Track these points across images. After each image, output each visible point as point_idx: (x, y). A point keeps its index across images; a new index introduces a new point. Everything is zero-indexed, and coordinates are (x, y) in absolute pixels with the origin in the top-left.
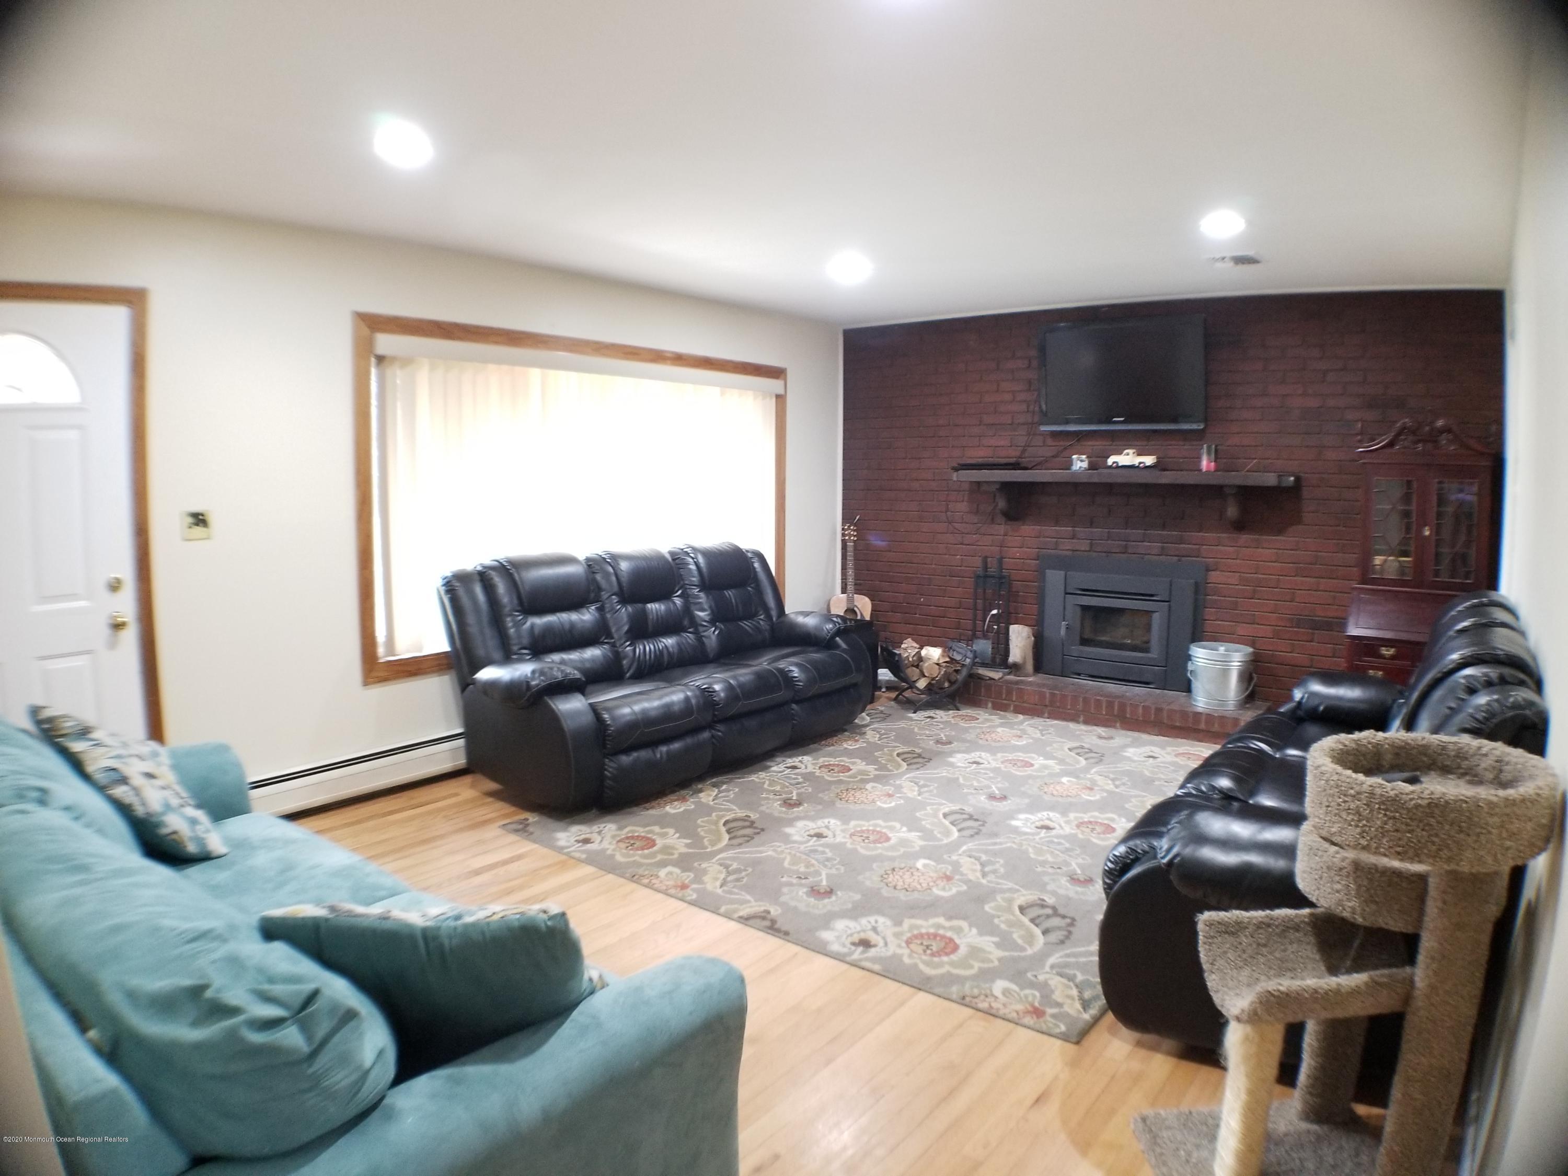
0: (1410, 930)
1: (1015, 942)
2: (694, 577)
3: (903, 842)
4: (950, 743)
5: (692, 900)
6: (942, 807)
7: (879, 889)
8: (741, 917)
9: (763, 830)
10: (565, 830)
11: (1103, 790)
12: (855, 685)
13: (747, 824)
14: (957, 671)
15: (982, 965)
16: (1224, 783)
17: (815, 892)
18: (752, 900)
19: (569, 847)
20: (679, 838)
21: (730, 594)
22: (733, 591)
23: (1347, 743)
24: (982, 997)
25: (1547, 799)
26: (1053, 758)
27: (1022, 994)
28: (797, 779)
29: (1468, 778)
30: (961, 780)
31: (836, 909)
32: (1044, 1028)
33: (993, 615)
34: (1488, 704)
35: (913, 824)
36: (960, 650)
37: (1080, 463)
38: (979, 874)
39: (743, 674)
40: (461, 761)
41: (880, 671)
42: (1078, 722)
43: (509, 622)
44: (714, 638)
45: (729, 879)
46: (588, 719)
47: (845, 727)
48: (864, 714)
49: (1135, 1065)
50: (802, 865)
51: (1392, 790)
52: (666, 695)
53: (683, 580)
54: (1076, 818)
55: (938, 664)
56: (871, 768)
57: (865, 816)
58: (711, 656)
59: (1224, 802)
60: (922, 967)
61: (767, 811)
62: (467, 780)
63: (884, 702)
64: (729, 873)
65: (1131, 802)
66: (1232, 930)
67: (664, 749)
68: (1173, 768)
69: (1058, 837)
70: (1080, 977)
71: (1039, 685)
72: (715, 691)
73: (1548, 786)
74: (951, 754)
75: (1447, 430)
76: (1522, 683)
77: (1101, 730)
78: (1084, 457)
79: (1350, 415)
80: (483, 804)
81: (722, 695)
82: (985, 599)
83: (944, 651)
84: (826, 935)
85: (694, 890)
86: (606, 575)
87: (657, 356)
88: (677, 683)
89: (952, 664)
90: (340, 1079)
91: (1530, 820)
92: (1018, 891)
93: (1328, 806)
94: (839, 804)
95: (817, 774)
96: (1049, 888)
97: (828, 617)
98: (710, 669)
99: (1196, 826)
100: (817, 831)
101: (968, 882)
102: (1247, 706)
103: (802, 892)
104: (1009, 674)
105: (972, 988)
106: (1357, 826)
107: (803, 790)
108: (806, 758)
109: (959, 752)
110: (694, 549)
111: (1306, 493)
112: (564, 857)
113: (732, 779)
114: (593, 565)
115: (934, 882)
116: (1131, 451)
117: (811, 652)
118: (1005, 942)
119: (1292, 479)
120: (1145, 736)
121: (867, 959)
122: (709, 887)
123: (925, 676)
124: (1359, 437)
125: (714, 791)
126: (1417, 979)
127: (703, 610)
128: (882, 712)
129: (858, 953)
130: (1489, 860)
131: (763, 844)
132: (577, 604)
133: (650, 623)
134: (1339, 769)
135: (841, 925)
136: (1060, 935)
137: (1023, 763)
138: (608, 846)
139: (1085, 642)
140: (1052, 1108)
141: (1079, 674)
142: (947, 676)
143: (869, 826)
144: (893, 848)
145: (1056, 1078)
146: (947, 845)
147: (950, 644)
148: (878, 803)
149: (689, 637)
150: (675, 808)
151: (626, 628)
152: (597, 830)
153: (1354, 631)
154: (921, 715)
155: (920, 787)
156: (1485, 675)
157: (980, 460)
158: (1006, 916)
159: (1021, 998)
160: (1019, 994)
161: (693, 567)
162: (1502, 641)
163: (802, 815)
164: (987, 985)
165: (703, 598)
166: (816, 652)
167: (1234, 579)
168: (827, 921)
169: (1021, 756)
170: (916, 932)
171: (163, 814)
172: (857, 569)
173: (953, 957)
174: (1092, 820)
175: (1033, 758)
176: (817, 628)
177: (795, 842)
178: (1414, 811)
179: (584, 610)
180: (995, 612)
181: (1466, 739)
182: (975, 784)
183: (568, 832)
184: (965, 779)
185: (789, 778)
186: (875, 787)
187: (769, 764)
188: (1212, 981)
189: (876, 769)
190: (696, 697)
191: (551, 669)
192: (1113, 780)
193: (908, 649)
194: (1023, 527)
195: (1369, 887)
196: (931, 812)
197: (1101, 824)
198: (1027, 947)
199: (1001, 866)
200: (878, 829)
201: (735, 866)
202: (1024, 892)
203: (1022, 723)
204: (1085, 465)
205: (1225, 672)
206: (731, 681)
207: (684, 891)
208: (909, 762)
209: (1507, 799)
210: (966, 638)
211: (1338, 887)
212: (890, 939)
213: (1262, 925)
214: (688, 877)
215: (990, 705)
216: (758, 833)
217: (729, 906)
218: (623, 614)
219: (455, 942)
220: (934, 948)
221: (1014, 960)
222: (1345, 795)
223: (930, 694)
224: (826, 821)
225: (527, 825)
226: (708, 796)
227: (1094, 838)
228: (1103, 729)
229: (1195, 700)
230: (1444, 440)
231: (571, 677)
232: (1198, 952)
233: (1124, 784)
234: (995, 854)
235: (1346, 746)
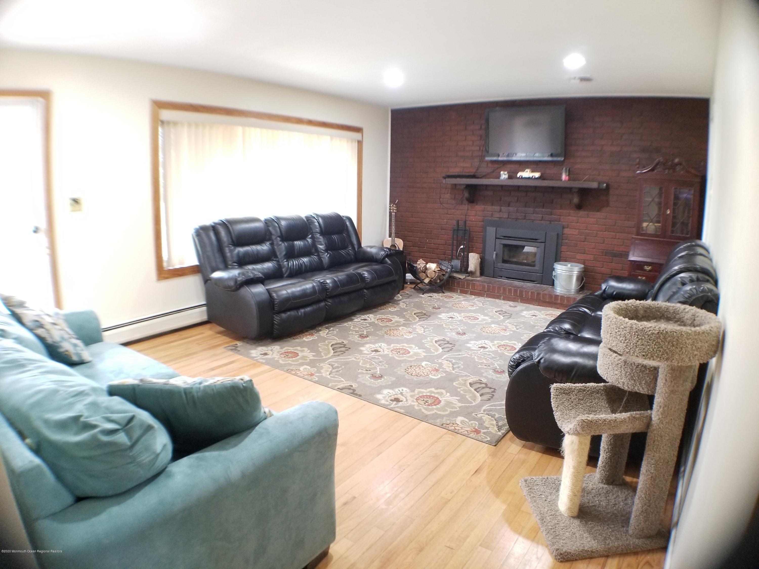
0: (650, 393)
1: (467, 399)
2: (317, 229)
3: (416, 354)
4: (439, 308)
5: (315, 381)
6: (435, 338)
7: (404, 375)
8: (339, 388)
9: (350, 348)
10: (255, 349)
11: (511, 331)
12: (394, 281)
13: (342, 346)
14: (443, 275)
15: (451, 410)
16: (567, 326)
17: (374, 376)
18: (344, 380)
19: (257, 357)
20: (309, 352)
21: (335, 237)
22: (336, 235)
23: (622, 305)
24: (451, 424)
25: (715, 333)
26: (488, 316)
27: (470, 423)
28: (366, 325)
29: (679, 323)
30: (444, 326)
31: (384, 384)
32: (480, 438)
33: (461, 248)
34: (691, 290)
35: (421, 346)
36: (445, 265)
37: (504, 175)
38: (451, 369)
39: (341, 275)
40: (205, 317)
41: (407, 275)
42: (500, 299)
43: (227, 250)
44: (327, 258)
45: (333, 371)
46: (266, 296)
47: (390, 301)
48: (399, 295)
49: (522, 456)
50: (368, 364)
51: (641, 326)
52: (304, 285)
53: (312, 230)
54: (498, 343)
55: (434, 271)
56: (402, 320)
57: (398, 342)
58: (326, 267)
59: (567, 335)
60: (423, 410)
61: (352, 340)
62: (208, 326)
63: (409, 289)
64: (333, 368)
65: (524, 336)
66: (567, 392)
67: (303, 310)
68: (544, 321)
69: (489, 352)
70: (497, 416)
71: (482, 282)
72: (327, 283)
73: (716, 326)
74: (440, 313)
75: (679, 164)
76: (708, 281)
77: (511, 303)
78: (506, 173)
79: (634, 155)
80: (216, 337)
81: (331, 285)
82: (457, 241)
83: (437, 265)
84: (379, 396)
85: (316, 376)
86: (274, 227)
87: (299, 121)
88: (309, 279)
89: (441, 271)
90: (145, 458)
91: (707, 342)
92: (469, 376)
93: (611, 333)
94: (386, 336)
95: (376, 323)
96: (484, 375)
97: (382, 248)
98: (325, 273)
99: (552, 345)
100: (375, 349)
101: (446, 372)
102: (581, 292)
103: (367, 377)
104: (468, 276)
105: (447, 420)
106: (624, 343)
107: (369, 330)
108: (371, 316)
109: (444, 312)
110: (317, 215)
111: (611, 192)
112: (255, 362)
113: (336, 325)
114: (268, 222)
115: (430, 372)
116: (528, 170)
117: (374, 265)
118: (463, 399)
119: (605, 185)
120: (531, 306)
121: (398, 407)
122: (324, 375)
123: (428, 277)
124: (638, 166)
125: (327, 331)
126: (653, 416)
127: (321, 245)
128: (407, 294)
129: (393, 404)
130: (687, 360)
131: (349, 355)
132: (260, 242)
133: (296, 251)
134: (617, 316)
135: (385, 391)
136: (487, 396)
137: (474, 318)
138: (275, 356)
139: (504, 261)
140: (483, 475)
141: (502, 277)
142: (439, 277)
143: (400, 346)
144: (411, 357)
145: (485, 461)
146: (436, 355)
147: (440, 262)
148: (405, 336)
149: (315, 258)
150: (308, 339)
151: (284, 253)
152: (271, 349)
153: (632, 258)
154: (426, 295)
155: (425, 329)
156: (690, 277)
157: (456, 174)
158: (464, 388)
159: (469, 425)
160: (468, 423)
161: (317, 224)
162: (700, 262)
163: (369, 341)
164: (454, 419)
165: (321, 239)
166: (376, 265)
167: (576, 232)
168: (379, 390)
169: (473, 314)
170: (421, 395)
171: (61, 342)
172: (396, 226)
173: (438, 406)
174: (505, 344)
175: (478, 315)
176: (377, 254)
177: (365, 354)
178: (651, 336)
179: (264, 245)
180: (462, 247)
181: (679, 305)
182: (451, 327)
183: (256, 350)
184: (446, 324)
185: (363, 324)
186: (403, 329)
187: (353, 318)
188: (557, 415)
189: (404, 320)
190: (318, 286)
191: (248, 272)
192: (516, 326)
193: (420, 264)
194: (476, 206)
195: (630, 372)
196: (429, 340)
197: (509, 346)
198: (473, 402)
199: (462, 365)
200: (404, 348)
201: (336, 365)
202: (472, 377)
203: (474, 299)
204: (506, 176)
205: (570, 277)
206: (335, 279)
207: (312, 377)
208: (420, 317)
209: (695, 332)
210: (448, 259)
211: (617, 372)
212: (409, 398)
213: (580, 390)
214: (313, 370)
215: (459, 291)
216: (348, 350)
217: (333, 384)
218: (282, 247)
219: (200, 394)
220: (429, 402)
221: (466, 407)
222: (619, 328)
223: (430, 286)
224: (380, 344)
225: (237, 347)
226: (323, 333)
227: (506, 352)
228: (512, 302)
229: (556, 290)
230: (678, 168)
231: (258, 276)
232: (551, 402)
233: (521, 328)
234: (459, 359)
235: (621, 306)
